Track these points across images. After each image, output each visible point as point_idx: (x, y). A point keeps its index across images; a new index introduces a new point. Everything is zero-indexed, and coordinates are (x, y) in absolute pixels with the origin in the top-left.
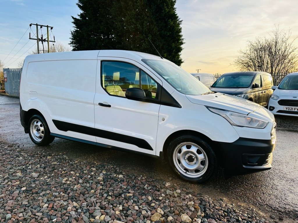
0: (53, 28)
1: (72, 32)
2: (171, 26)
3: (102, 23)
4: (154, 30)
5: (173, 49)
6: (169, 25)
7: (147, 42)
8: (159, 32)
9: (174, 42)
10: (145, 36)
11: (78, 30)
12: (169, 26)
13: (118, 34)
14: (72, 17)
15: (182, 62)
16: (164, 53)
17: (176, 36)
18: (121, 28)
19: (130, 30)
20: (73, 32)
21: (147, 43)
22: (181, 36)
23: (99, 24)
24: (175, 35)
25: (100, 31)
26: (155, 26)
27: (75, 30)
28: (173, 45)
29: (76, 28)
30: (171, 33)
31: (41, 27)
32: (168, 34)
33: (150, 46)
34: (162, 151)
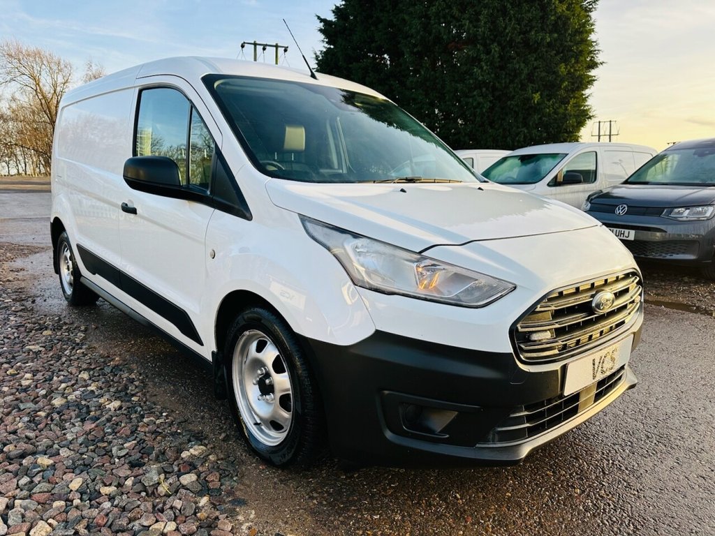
0: (288, 49)
1: (315, 54)
2: (559, 18)
3: (380, 26)
4: (507, 31)
5: (562, 81)
6: (553, 13)
7: (487, 66)
8: (522, 36)
9: (565, 60)
10: (481, 48)
11: (332, 47)
12: (553, 18)
13: (415, 50)
14: (316, 18)
15: (590, 118)
16: (533, 93)
17: (572, 44)
18: (421, 33)
19: (445, 37)
20: (318, 53)
21: (485, 68)
22: (590, 44)
23: (373, 28)
24: (571, 41)
25: (373, 45)
26: (510, 20)
27: (325, 50)
28: (562, 69)
29: (327, 43)
30: (556, 35)
31: (264, 49)
32: (548, 40)
33: (493, 75)
34: (215, 350)
